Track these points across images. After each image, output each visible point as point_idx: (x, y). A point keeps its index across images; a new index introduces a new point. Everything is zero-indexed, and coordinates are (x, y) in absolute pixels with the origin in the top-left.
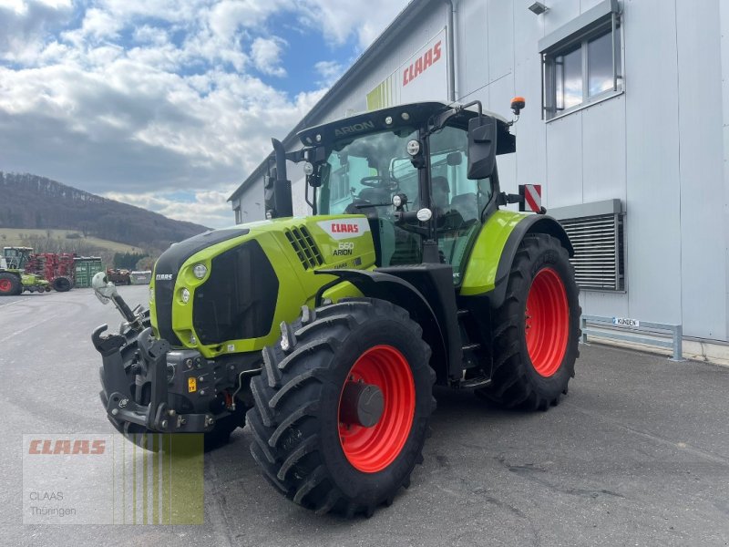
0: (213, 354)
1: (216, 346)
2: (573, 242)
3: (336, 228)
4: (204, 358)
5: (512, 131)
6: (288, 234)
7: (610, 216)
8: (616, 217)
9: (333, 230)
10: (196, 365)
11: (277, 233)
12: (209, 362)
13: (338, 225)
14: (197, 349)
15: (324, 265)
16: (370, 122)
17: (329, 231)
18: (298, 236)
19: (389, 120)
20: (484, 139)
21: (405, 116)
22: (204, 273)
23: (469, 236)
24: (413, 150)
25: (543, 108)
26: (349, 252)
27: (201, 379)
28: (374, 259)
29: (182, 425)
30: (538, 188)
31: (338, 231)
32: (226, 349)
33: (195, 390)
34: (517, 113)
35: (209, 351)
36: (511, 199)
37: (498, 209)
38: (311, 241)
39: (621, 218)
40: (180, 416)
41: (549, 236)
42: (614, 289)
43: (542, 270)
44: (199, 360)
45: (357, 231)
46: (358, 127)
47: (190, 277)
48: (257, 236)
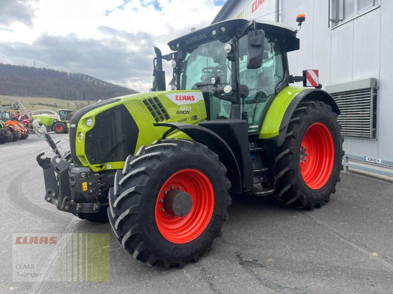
0: (98, 170)
1: (99, 165)
2: (340, 107)
3: (178, 98)
4: (92, 172)
5: (298, 36)
6: (145, 102)
7: (368, 90)
8: (372, 90)
9: (177, 99)
10: (87, 176)
11: (138, 101)
12: (95, 175)
13: (180, 97)
14: (88, 167)
15: (169, 120)
16: (204, 34)
17: (174, 100)
18: (152, 102)
19: (214, 32)
20: (257, 44)
21: (223, 29)
22: (91, 123)
23: (267, 102)
24: (228, 50)
25: (329, 20)
26: (188, 112)
27: (91, 184)
28: (206, 117)
29: (79, 209)
30: (316, 72)
31: (180, 99)
32: (106, 167)
33: (87, 190)
34: (300, 25)
35: (95, 168)
36: (297, 79)
37: (288, 85)
38: (161, 106)
39: (375, 91)
40: (78, 204)
41: (323, 102)
42: (369, 138)
43: (314, 124)
44: (88, 173)
45: (194, 99)
46: (198, 38)
47: (85, 126)
48: (125, 102)
